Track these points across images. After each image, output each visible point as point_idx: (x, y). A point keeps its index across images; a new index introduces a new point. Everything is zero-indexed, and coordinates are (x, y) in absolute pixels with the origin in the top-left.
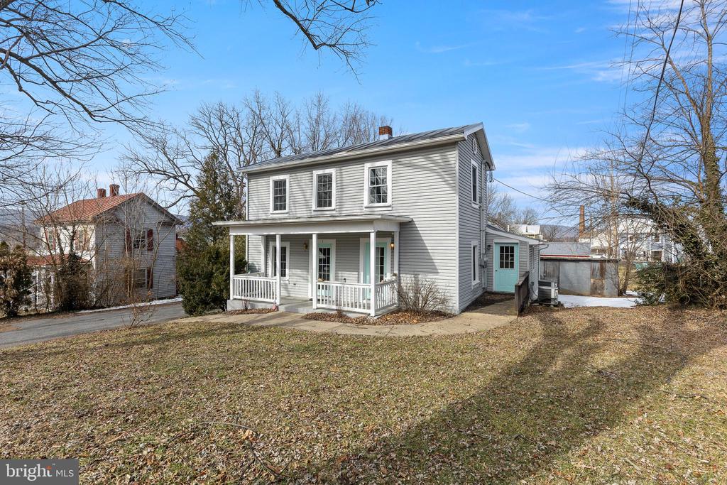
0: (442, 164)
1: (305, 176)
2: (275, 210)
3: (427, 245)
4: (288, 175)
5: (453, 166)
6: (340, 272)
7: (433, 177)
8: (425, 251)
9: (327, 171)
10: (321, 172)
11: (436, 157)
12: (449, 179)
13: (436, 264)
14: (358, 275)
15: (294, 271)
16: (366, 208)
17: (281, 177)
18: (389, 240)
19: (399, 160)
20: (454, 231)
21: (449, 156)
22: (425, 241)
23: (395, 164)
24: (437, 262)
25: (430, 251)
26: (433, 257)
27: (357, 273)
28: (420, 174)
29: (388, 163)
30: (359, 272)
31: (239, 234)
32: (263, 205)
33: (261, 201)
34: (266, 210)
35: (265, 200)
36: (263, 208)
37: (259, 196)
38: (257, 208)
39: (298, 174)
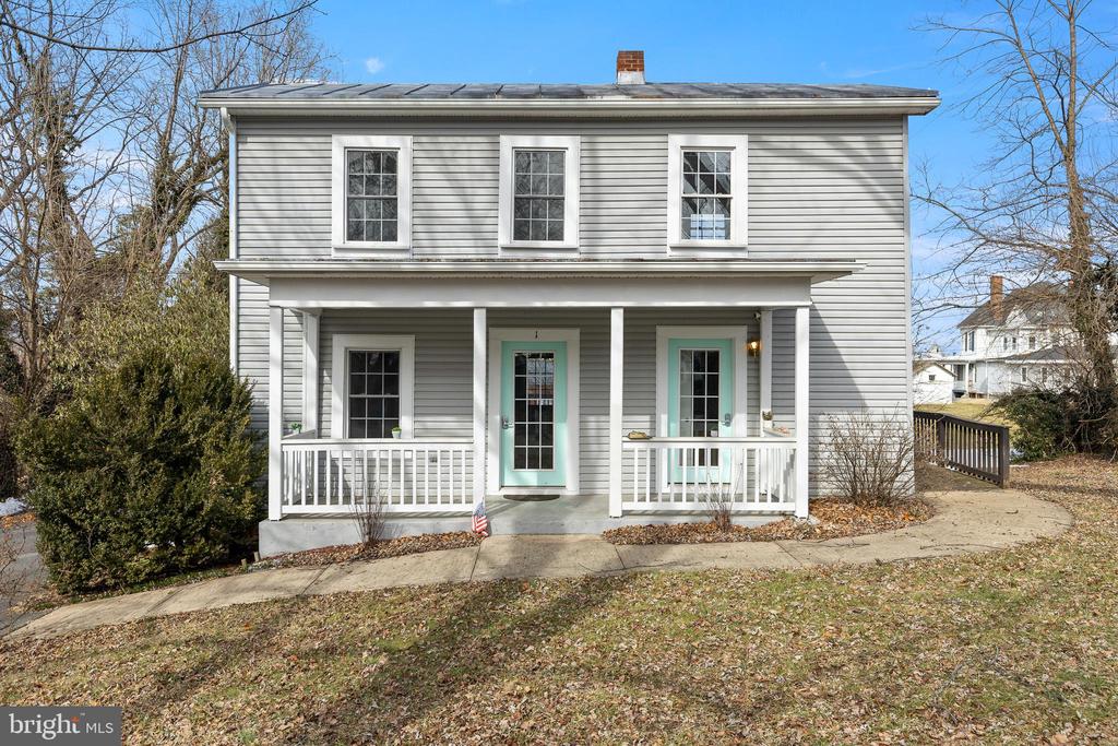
0: (870, 160)
1: (471, 146)
2: (351, 237)
3: (837, 343)
4: (409, 140)
5: (896, 166)
6: (592, 418)
7: (850, 188)
8: (835, 358)
9: (549, 141)
10: (526, 141)
11: (857, 142)
12: (887, 196)
13: (860, 388)
14: (653, 422)
15: (431, 422)
16: (673, 248)
17: (379, 141)
18: (741, 333)
19: (765, 138)
20: (902, 314)
21: (887, 145)
22: (833, 336)
23: (754, 146)
24: (862, 384)
25: (845, 358)
26: (852, 373)
27: (647, 418)
28: (816, 175)
29: (738, 143)
30: (653, 415)
31: (312, 304)
32: (301, 221)
33: (290, 206)
34: (311, 236)
35: (308, 206)
36: (298, 229)
37: (284, 191)
38: (275, 229)
39: (441, 139)
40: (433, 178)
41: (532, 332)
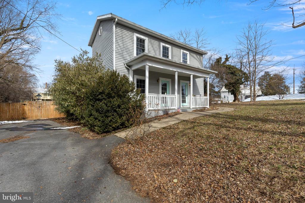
4: (147, 38)
9: (167, 46)
10: (164, 45)
11: (198, 57)
13: (200, 92)
17: (142, 37)
18: (189, 82)
29: (188, 53)
32: (128, 49)
33: (125, 45)
34: (129, 53)
35: (129, 46)
36: (127, 51)
37: (124, 42)
38: (122, 50)
39: (152, 40)
40: (150, 47)
41: (165, 79)
